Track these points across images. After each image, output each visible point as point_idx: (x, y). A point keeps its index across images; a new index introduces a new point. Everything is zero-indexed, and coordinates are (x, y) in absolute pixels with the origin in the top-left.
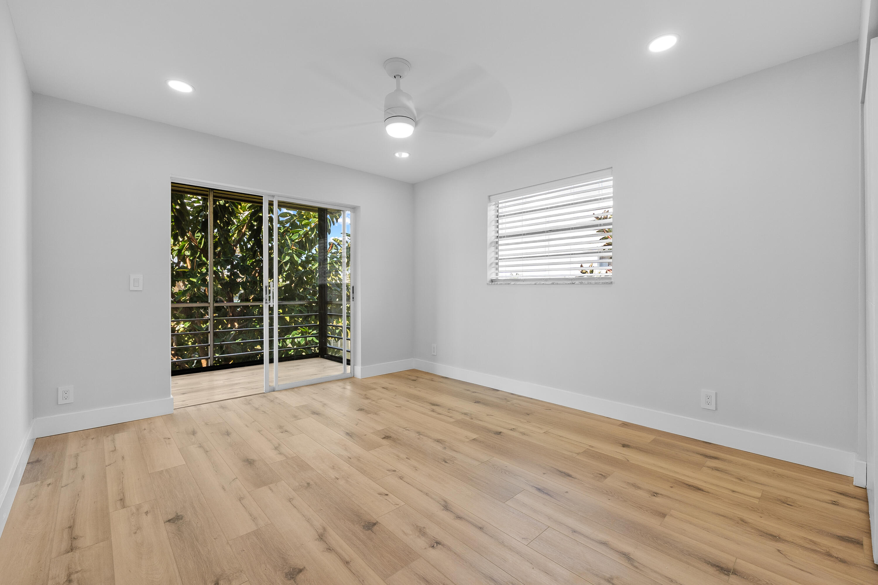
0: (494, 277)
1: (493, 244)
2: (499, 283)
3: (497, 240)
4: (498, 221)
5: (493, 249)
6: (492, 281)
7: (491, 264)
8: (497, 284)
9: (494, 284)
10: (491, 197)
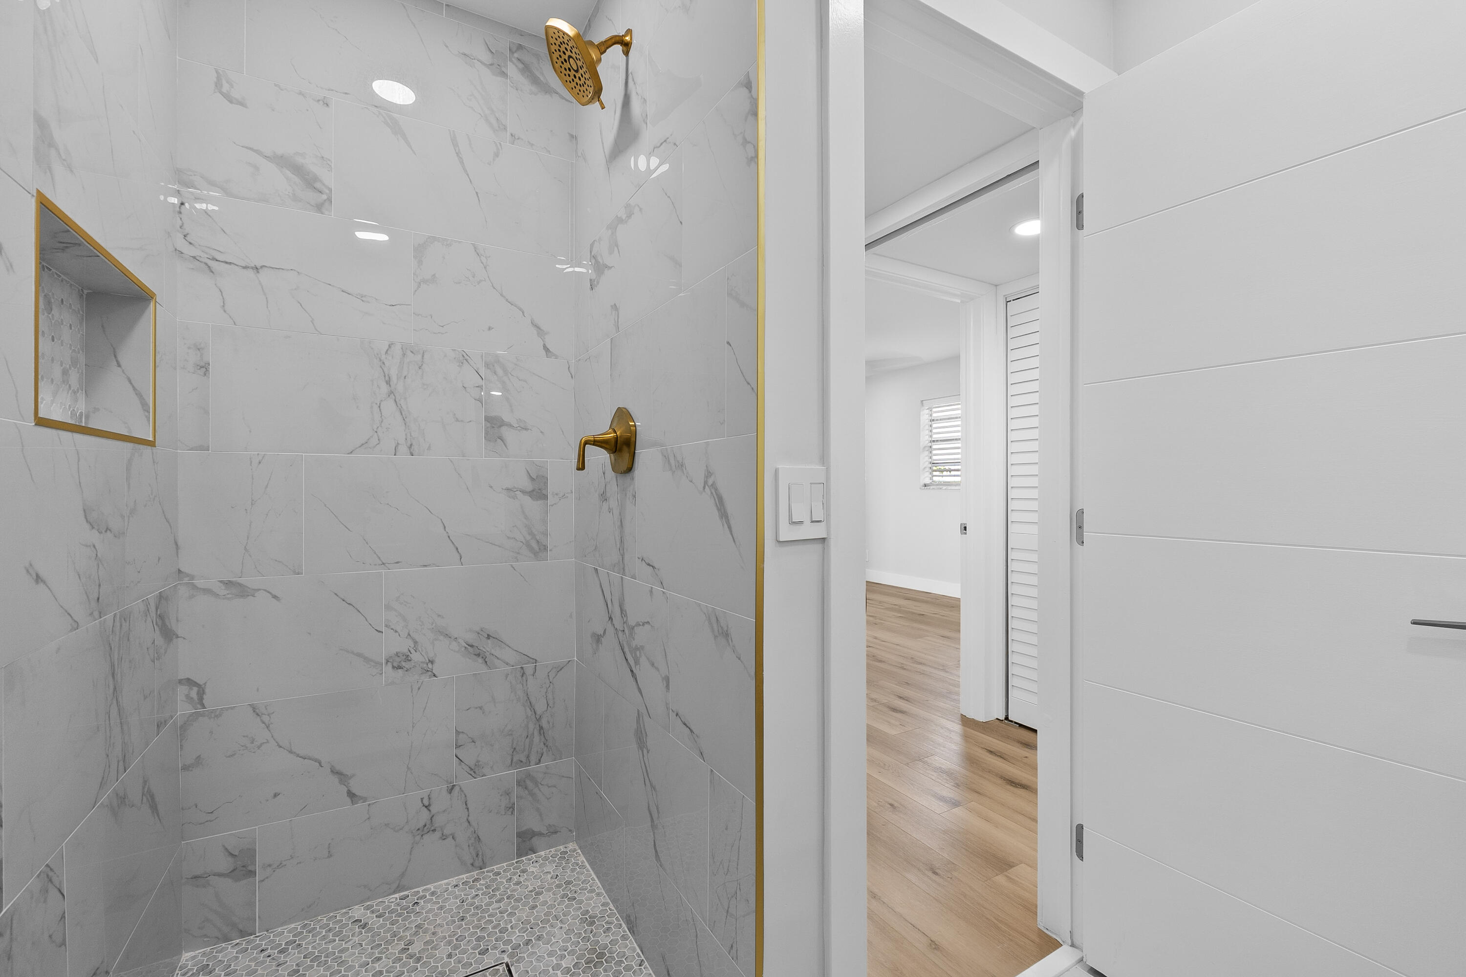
0: (928, 481)
1: (927, 449)
2: (931, 487)
3: (930, 444)
4: (931, 426)
5: (927, 453)
6: (925, 485)
7: (925, 468)
8: (930, 489)
9: (927, 489)
10: (924, 402)
